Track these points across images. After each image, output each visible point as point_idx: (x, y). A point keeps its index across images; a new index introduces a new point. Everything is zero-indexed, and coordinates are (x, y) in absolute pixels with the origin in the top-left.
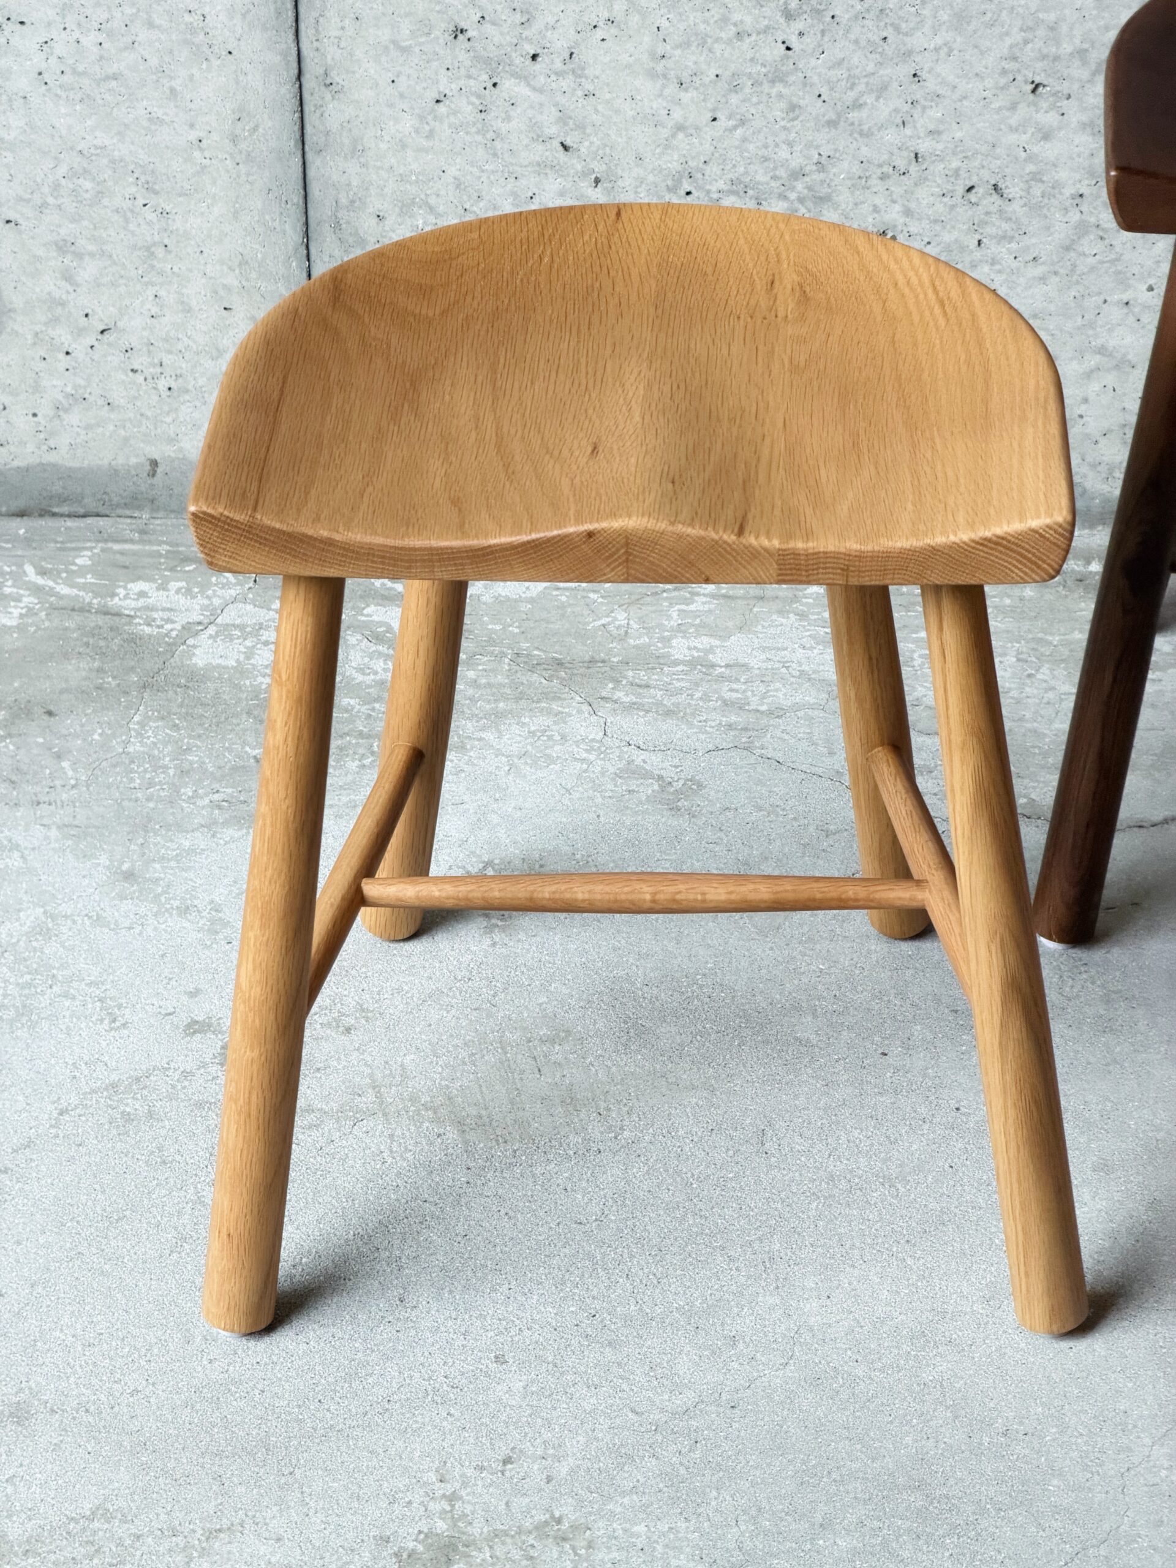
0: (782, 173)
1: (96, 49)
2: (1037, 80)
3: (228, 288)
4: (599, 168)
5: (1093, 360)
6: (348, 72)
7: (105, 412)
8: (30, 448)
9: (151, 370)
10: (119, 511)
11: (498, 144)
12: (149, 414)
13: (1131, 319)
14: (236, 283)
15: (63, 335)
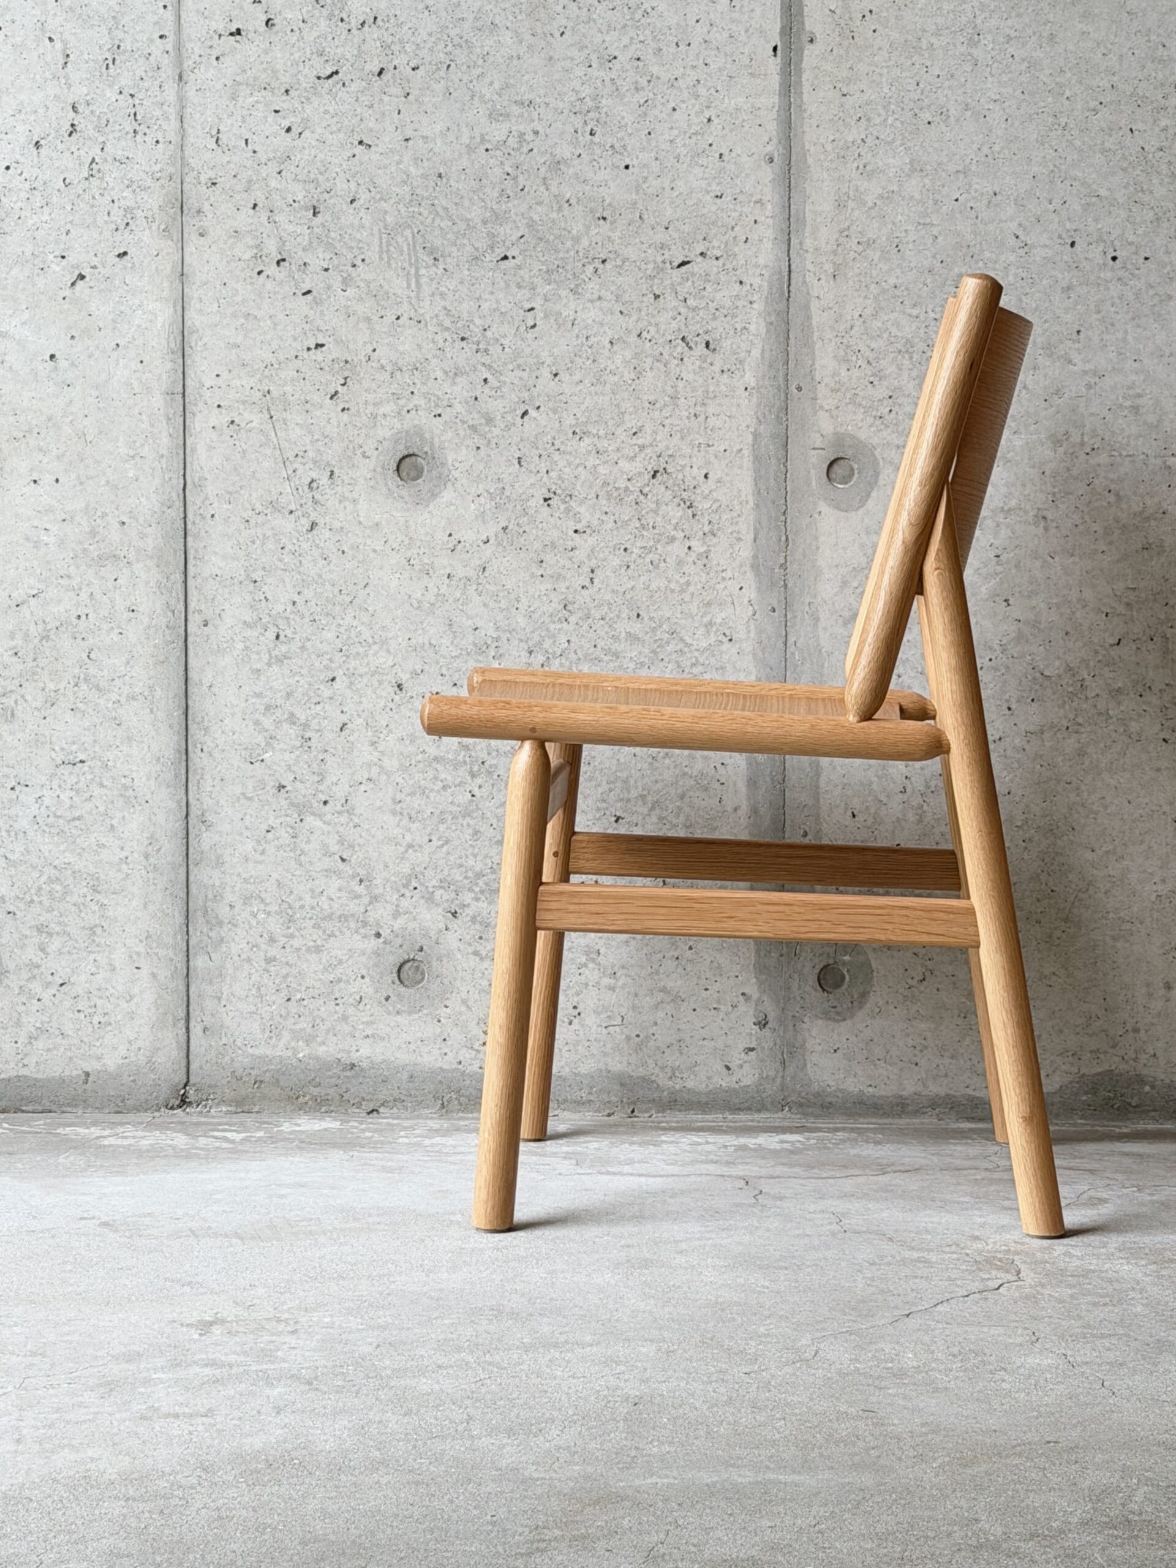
0: (470, 874)
1: (68, 802)
2: (618, 814)
3: (138, 954)
4: (363, 873)
5: (660, 996)
6: (216, 813)
7: (59, 1040)
8: (12, 1065)
9: (90, 1011)
10: (64, 1109)
11: (302, 857)
12: (86, 1040)
13: (680, 970)
14: (143, 950)
15: (36, 987)
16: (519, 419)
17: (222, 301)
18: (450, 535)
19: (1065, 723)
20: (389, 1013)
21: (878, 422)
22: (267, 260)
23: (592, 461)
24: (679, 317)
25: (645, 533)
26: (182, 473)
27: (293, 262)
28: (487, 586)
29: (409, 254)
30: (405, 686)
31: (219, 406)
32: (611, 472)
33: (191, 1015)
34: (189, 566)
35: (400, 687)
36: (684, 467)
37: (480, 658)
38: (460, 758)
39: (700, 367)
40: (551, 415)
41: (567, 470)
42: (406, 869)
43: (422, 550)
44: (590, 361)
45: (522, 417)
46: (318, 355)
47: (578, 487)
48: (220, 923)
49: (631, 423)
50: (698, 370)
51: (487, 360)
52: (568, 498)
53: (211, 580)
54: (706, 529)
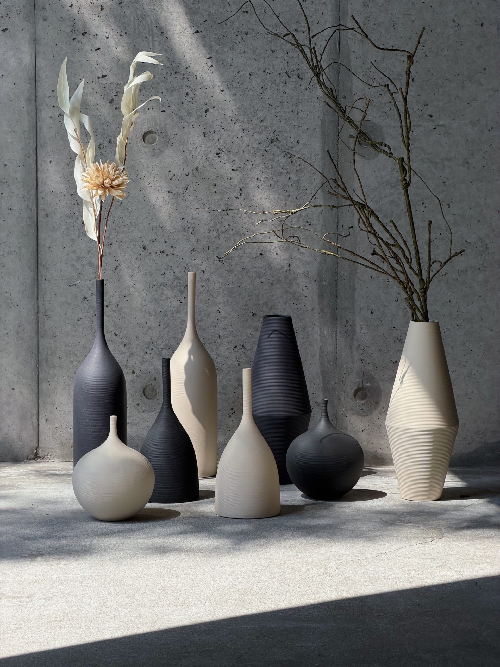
16: (204, 113)
17: (54, 54)
18: (170, 172)
19: (478, 267)
20: (139, 412)
21: (384, 115)
22: (77, 33)
23: (241, 134)
24: (284, 61)
25: (267, 171)
26: (35, 140)
27: (91, 34)
28: (189, 197)
29: (149, 30)
30: (147, 247)
31: (54, 106)
32: (250, 140)
33: (40, 413)
34: (39, 187)
35: (145, 248)
36: (287, 137)
37: (185, 233)
38: (175, 284)
39: (295, 87)
40: (220, 111)
41: (228, 139)
42: (147, 339)
43: (156, 179)
44: (240, 84)
45: (206, 112)
46: (103, 81)
47: (234, 147)
48: (54, 367)
49: (260, 115)
50: (294, 89)
51: (188, 83)
52: (228, 153)
53: (50, 194)
54: (298, 168)
